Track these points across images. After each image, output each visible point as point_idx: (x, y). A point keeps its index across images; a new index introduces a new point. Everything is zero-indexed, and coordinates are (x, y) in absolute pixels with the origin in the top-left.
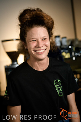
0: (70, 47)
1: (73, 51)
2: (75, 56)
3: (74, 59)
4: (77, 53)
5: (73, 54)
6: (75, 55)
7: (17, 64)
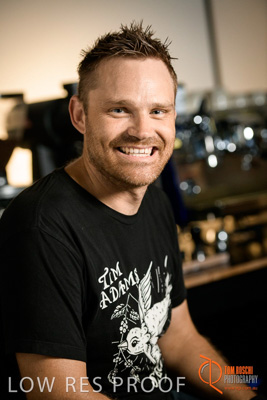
0: (198, 120)
1: (209, 134)
2: (216, 152)
3: (213, 161)
4: (223, 139)
5: (209, 144)
6: (215, 148)
7: (7, 183)
